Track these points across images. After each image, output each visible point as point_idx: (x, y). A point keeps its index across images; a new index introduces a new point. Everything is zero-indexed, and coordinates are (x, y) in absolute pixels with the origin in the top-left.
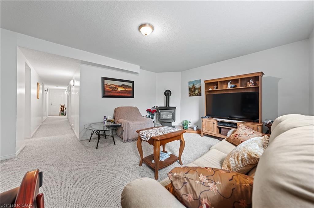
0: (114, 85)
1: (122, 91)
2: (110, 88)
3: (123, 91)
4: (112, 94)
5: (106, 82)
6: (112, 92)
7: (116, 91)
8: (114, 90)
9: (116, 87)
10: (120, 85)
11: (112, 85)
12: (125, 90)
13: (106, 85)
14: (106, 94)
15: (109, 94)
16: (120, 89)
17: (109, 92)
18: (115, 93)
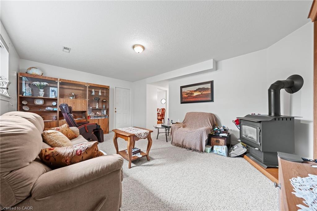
0: (190, 91)
1: (197, 95)
2: (187, 94)
3: (199, 95)
4: (188, 100)
5: (184, 90)
6: (188, 97)
7: (192, 96)
8: (190, 96)
9: (191, 93)
10: (195, 90)
11: (188, 92)
12: (202, 94)
13: (184, 92)
14: (184, 100)
15: (186, 100)
16: (196, 94)
17: (186, 98)
18: (191, 98)
